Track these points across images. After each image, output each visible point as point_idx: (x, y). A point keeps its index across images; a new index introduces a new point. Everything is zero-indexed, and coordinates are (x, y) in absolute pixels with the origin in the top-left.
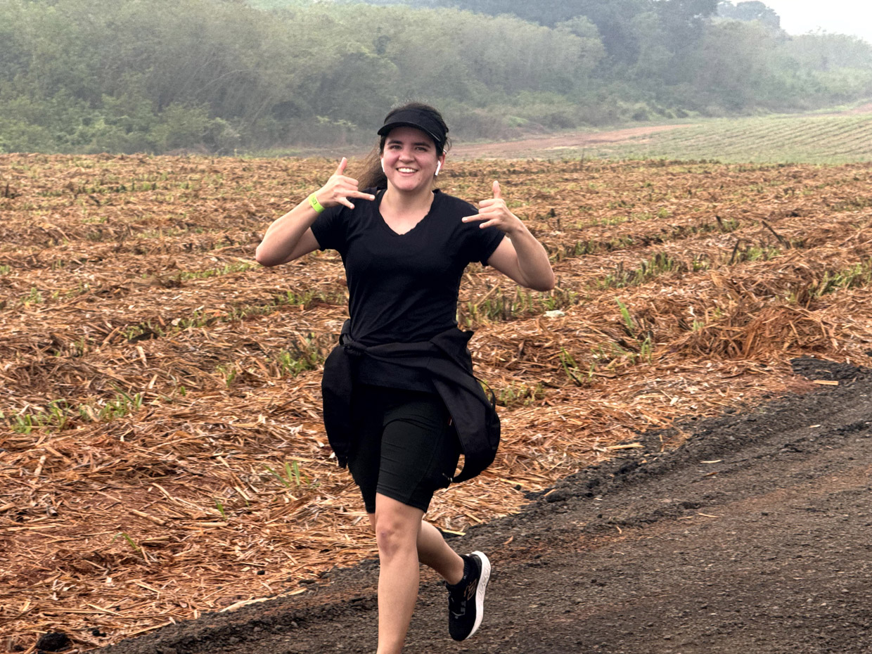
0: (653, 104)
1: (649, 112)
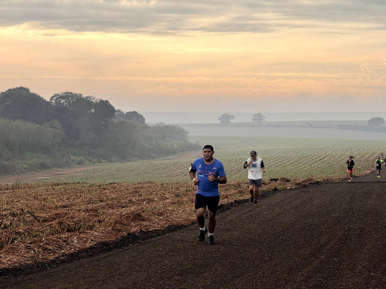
0: (87, 157)
1: (85, 161)
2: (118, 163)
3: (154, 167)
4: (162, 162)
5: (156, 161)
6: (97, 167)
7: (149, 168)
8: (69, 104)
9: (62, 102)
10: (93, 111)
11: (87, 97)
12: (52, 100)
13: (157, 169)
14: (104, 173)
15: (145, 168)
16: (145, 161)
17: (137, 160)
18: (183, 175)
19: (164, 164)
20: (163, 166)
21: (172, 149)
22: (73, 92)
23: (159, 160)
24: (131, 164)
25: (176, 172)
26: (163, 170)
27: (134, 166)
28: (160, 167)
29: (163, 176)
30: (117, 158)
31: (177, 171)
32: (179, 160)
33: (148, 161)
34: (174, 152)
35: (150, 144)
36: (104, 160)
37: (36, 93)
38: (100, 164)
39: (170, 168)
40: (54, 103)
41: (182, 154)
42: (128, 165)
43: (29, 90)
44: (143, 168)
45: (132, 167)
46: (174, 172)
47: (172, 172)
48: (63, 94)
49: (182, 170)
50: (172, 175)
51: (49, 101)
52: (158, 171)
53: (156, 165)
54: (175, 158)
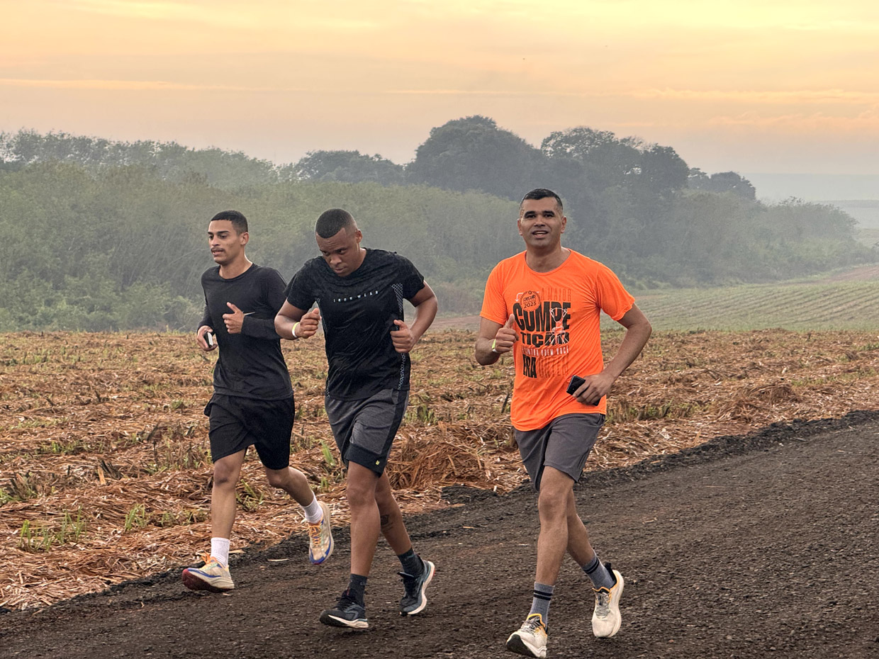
0: (624, 276)
2: (696, 290)
3: (780, 298)
4: (796, 287)
5: (781, 285)
6: (648, 298)
7: (767, 302)
8: (584, 155)
9: (568, 150)
10: (638, 170)
11: (624, 140)
12: (546, 146)
13: (786, 303)
14: (665, 311)
15: (758, 301)
16: (756, 285)
17: (737, 283)
18: (846, 318)
19: (802, 294)
20: (799, 297)
21: (819, 260)
22: (593, 129)
23: (789, 283)
24: (724, 292)
25: (830, 311)
26: (799, 307)
27: (731, 297)
28: (792, 299)
29: (800, 319)
30: (691, 279)
31: (832, 308)
32: (834, 284)
33: (762, 285)
34: (822, 268)
35: (767, 247)
36: (661, 281)
37: (509, 131)
38: (654, 290)
39: (814, 301)
40: (551, 153)
41: (841, 272)
42: (718, 294)
43: (494, 123)
44: (753, 302)
45: (727, 298)
46: (825, 310)
47: (820, 310)
48: (571, 134)
49: (844, 306)
50: (821, 317)
51: (539, 148)
52: (787, 308)
53: (784, 295)
54: (824, 279)
